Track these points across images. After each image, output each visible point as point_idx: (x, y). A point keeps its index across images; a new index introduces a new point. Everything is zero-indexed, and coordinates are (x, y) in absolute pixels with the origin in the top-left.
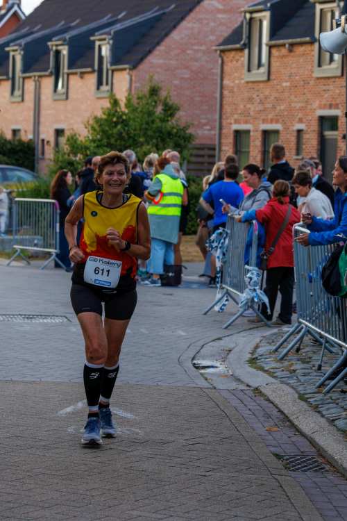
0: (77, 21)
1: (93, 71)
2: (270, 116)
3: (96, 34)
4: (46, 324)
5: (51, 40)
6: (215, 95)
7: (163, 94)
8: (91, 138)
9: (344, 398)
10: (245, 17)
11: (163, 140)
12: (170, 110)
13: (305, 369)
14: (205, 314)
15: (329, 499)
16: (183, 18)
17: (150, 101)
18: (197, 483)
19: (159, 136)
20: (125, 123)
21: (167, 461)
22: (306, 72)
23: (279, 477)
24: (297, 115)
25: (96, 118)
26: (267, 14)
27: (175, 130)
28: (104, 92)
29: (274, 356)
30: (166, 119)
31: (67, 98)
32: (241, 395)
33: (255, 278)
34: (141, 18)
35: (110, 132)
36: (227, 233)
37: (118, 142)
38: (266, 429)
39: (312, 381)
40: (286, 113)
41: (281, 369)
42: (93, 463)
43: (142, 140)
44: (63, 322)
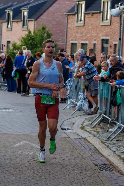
0: (16, 3)
1: (21, 21)
3: (23, 7)
4: (7, 112)
5: (6, 9)
6: (65, 30)
7: (47, 29)
8: (21, 44)
9: (118, 143)
10: (76, 3)
12: (49, 36)
13: (102, 131)
14: (64, 109)
16: (54, 3)
17: (42, 32)
18: (68, 175)
20: (33, 39)
21: (56, 166)
22: (98, 23)
24: (94, 38)
25: (23, 37)
26: (84, 2)
28: (25, 28)
29: (90, 126)
31: (12, 30)
32: (80, 140)
33: (82, 97)
34: (39, 2)
35: (28, 43)
36: (72, 80)
37: (31, 46)
38: (90, 154)
39: (105, 136)
40: (90, 38)
41: (93, 131)
42: (29, 166)
43: (39, 45)
44: (12, 111)
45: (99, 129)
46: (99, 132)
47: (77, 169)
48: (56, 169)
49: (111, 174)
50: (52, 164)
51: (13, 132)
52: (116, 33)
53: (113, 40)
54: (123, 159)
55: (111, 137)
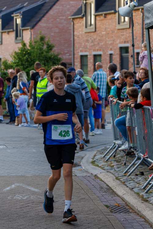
0: (5, 7)
1: (13, 31)
2: (97, 48)
3: (14, 13)
6: (71, 39)
7: (46, 40)
8: (13, 62)
9: (137, 178)
10: (83, 3)
11: (47, 61)
12: (50, 48)
13: (118, 165)
15: (132, 226)
16: (54, 4)
17: (40, 43)
19: (46, 59)
20: (29, 54)
22: (113, 27)
23: (108, 216)
24: (109, 47)
25: (15, 52)
26: (93, 1)
27: (53, 56)
28: (19, 40)
29: (103, 159)
30: (48, 51)
31: (2, 44)
32: (89, 178)
35: (22, 59)
37: (26, 63)
40: (104, 46)
41: (107, 166)
42: (20, 213)
44: (4, 148)
45: (115, 162)
46: (114, 166)
47: (82, 213)
51: (3, 174)
52: (138, 38)
54: (142, 197)
55: (128, 171)
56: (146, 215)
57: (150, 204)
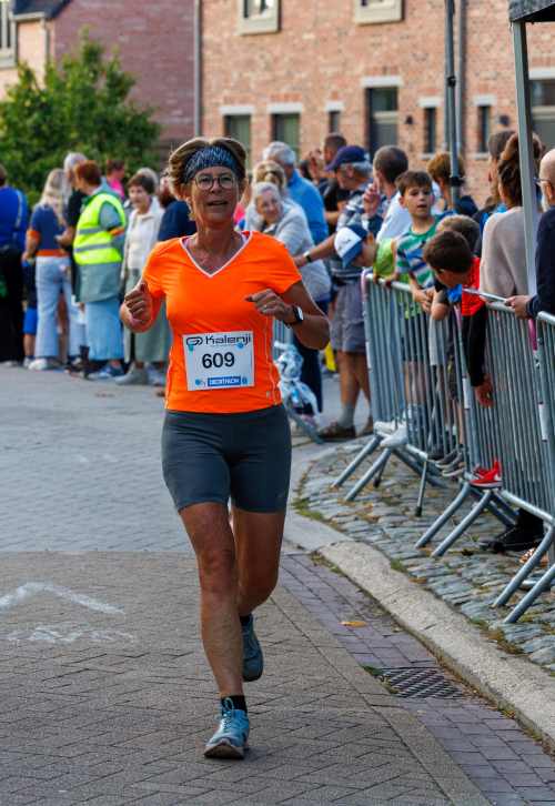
2: (284, 91)
6: (190, 58)
7: (107, 59)
9: (469, 564)
11: (110, 136)
12: (119, 86)
13: (393, 515)
15: (476, 747)
17: (86, 70)
19: (103, 129)
21: (187, 688)
22: (342, 16)
23: (384, 711)
24: (329, 87)
27: (129, 119)
28: (4, 58)
29: (337, 494)
30: (113, 100)
32: (291, 564)
33: (292, 364)
35: (21, 125)
37: (35, 142)
38: (344, 623)
39: (408, 536)
40: (309, 84)
41: (352, 518)
42: (61, 698)
43: (74, 135)
45: (380, 504)
46: (380, 520)
47: (285, 699)
48: (189, 701)
49: (449, 712)
50: (170, 681)
52: (431, 57)
53: (419, 91)
54: (499, 637)
55: (434, 538)
56: (522, 707)
57: (534, 666)
